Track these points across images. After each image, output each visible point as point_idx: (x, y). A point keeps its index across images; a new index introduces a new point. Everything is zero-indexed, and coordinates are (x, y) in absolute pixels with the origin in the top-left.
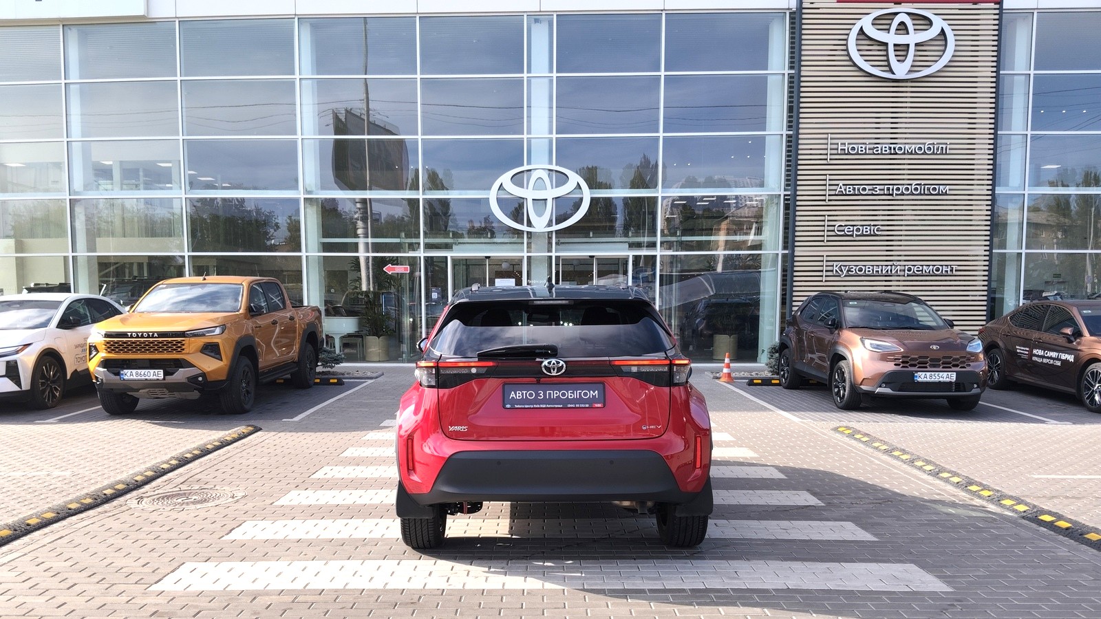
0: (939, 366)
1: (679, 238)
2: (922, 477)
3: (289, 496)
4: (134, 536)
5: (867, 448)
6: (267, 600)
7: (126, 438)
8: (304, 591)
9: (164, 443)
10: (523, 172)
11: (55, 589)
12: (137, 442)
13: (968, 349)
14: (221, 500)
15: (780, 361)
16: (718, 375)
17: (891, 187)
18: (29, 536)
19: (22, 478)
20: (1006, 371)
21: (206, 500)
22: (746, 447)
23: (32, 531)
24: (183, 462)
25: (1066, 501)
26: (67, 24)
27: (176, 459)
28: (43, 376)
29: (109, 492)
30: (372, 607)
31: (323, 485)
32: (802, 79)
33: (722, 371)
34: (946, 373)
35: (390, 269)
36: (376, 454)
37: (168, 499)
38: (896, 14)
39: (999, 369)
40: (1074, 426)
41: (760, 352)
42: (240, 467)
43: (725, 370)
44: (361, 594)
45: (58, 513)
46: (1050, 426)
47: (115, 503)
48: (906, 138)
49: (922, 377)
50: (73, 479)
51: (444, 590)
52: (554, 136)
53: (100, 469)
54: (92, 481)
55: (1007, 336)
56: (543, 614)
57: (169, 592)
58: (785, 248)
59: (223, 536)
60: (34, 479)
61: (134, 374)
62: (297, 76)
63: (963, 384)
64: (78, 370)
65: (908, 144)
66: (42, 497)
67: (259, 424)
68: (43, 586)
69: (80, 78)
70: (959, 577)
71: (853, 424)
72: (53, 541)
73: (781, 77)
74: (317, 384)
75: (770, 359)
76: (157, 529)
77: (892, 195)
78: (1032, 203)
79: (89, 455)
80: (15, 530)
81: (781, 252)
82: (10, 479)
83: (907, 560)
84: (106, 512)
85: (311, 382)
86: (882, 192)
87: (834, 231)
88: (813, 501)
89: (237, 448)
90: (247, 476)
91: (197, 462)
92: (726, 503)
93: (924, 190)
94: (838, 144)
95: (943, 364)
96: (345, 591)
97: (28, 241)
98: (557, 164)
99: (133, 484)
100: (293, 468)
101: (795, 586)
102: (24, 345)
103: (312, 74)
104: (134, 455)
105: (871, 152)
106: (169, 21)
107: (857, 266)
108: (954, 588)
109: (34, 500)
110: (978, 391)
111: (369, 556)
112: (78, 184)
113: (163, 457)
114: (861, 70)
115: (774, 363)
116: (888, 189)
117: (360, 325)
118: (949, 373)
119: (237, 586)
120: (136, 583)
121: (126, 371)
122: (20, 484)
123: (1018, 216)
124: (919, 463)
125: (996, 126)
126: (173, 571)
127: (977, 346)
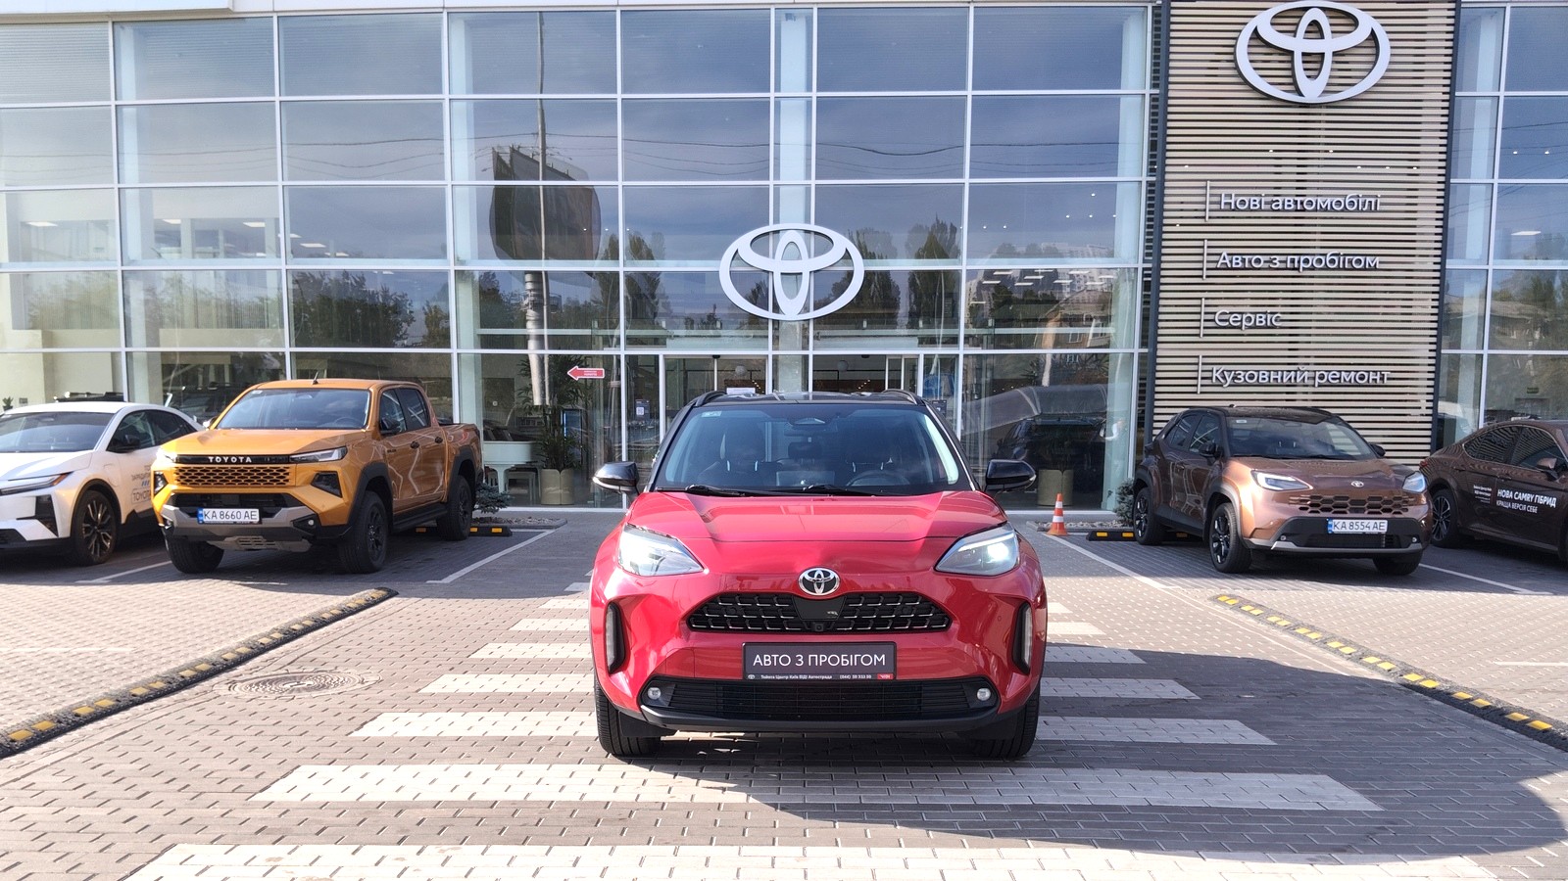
0: (1363, 511)
1: (991, 331)
2: (1339, 662)
3: (442, 681)
4: (226, 731)
5: (1260, 625)
6: (419, 814)
7: (207, 604)
8: (470, 803)
9: (262, 611)
10: (768, 234)
11: (119, 799)
12: (223, 609)
13: (1406, 487)
14: (346, 685)
15: (1135, 505)
16: (1045, 525)
17: (1296, 258)
18: (78, 731)
19: (64, 656)
20: (1459, 522)
21: (324, 686)
22: (1086, 621)
23: (83, 724)
24: (291, 635)
25: (1542, 696)
26: (118, 20)
27: (281, 631)
28: (88, 519)
29: (188, 673)
30: (566, 824)
31: (488, 667)
32: (1170, 102)
33: (1051, 521)
34: (1373, 522)
35: (576, 373)
36: (561, 628)
37: (271, 684)
38: (1306, 9)
39: (1448, 518)
40: (1555, 597)
41: (1105, 494)
42: (370, 643)
43: (1056, 519)
44: (549, 807)
45: (118, 700)
46: (1521, 597)
47: (197, 688)
48: (1318, 188)
49: (1339, 526)
50: (136, 657)
51: (664, 803)
52: (813, 182)
53: (172, 644)
54: (163, 660)
55: (1460, 471)
56: (805, 835)
57: (279, 803)
58: (1143, 344)
59: (352, 732)
60: (81, 656)
61: (218, 515)
62: (446, 95)
63: (1397, 536)
64: (137, 511)
65: (1321, 196)
66: (94, 680)
67: (394, 586)
68: (103, 794)
69: (138, 99)
70: (1391, 792)
71: (1240, 592)
72: (113, 737)
73: (1139, 98)
74: (473, 534)
75: (1120, 502)
76: (258, 722)
77: (1298, 269)
78: (1498, 289)
79: (156, 627)
80: (59, 722)
81: (1137, 350)
82: (46, 656)
83: (1318, 771)
84: (185, 700)
85: (465, 532)
86: (1283, 266)
87: (1214, 320)
88: (1183, 693)
89: (365, 618)
90: (381, 655)
91: (309, 636)
92: (1060, 694)
93: (1344, 262)
94: (1221, 195)
95: (1369, 507)
96: (526, 803)
97: (61, 333)
98: (817, 223)
99: (221, 663)
100: (445, 645)
101: (1158, 802)
102: (62, 474)
103: (468, 93)
104: (220, 627)
105: (1268, 207)
106: (263, 18)
107: (1247, 371)
108: (1384, 806)
109: (83, 684)
110: (1419, 546)
111: (557, 759)
112: (134, 249)
113: (261, 629)
114: (1255, 89)
115: (1126, 509)
116: (1293, 261)
117: (534, 452)
118: (1378, 521)
119: (375, 795)
120: (233, 791)
121: (206, 510)
122: (61, 664)
123: (1477, 307)
124: (1334, 645)
125: (1448, 172)
126: (284, 777)
127: (1417, 483)
